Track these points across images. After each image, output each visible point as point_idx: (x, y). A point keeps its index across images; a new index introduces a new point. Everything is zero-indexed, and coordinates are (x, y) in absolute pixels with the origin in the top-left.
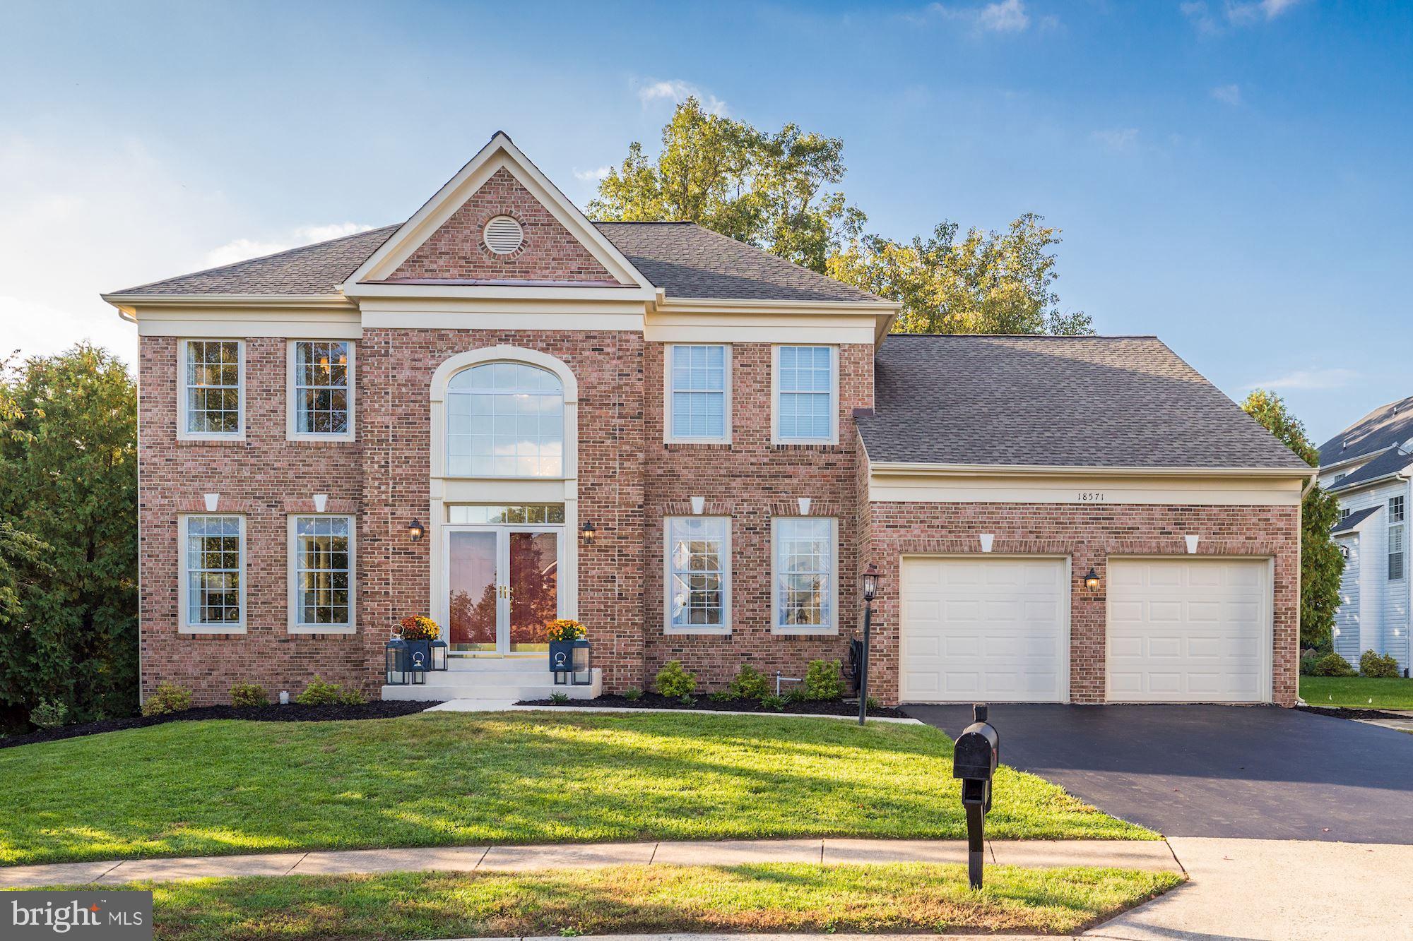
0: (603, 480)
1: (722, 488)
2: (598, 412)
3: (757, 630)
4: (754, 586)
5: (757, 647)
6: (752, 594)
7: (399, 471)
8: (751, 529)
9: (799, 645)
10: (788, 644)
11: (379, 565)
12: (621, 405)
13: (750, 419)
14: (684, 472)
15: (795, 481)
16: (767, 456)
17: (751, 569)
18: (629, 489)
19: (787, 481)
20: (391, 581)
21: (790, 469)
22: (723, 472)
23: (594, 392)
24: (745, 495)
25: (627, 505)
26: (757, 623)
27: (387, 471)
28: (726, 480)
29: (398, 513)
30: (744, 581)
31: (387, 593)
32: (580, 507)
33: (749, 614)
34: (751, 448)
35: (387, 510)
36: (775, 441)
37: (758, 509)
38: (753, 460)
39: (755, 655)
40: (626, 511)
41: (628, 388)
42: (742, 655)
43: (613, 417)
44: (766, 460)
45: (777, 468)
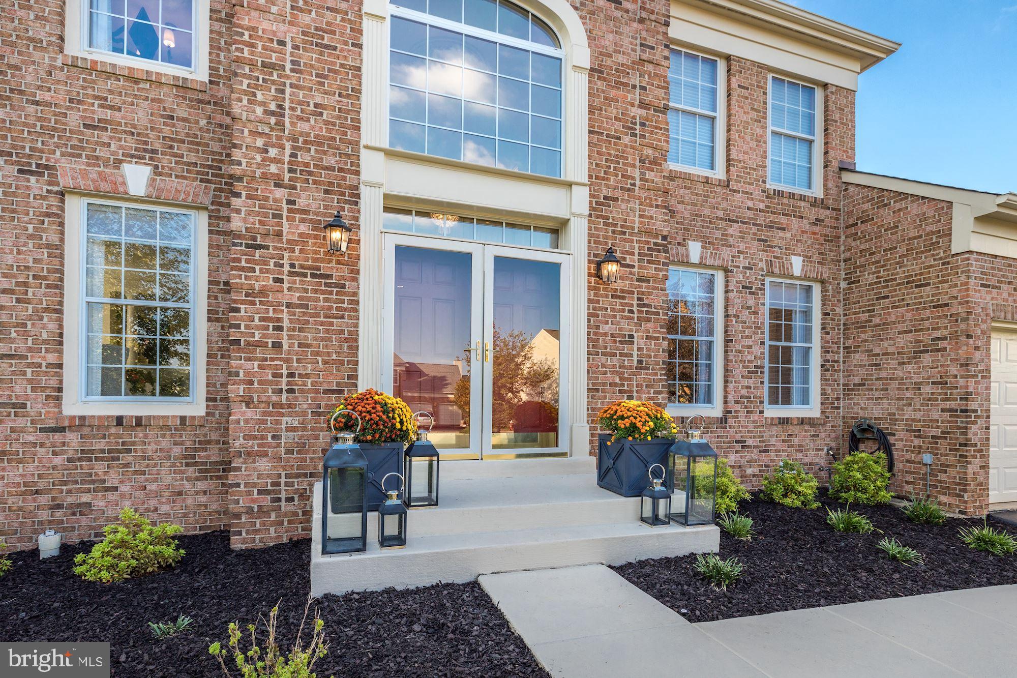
0: (618, 194)
1: (718, 234)
2: (613, 93)
3: (751, 412)
4: (749, 357)
5: (751, 432)
6: (747, 367)
7: (303, 126)
8: (747, 287)
9: (791, 429)
10: (780, 428)
11: (263, 292)
12: (643, 88)
13: (747, 153)
14: (680, 207)
15: (788, 235)
16: (763, 202)
17: (747, 337)
18: (652, 212)
19: (781, 234)
20: (286, 324)
21: (783, 219)
22: (720, 214)
23: (609, 62)
24: (742, 246)
25: (648, 233)
26: (752, 402)
27: (280, 124)
28: (722, 224)
29: (302, 203)
30: (740, 352)
31: (277, 346)
32: (590, 228)
33: (744, 392)
34: (748, 188)
35: (280, 193)
36: (771, 185)
37: (755, 265)
38: (750, 204)
39: (750, 442)
40: (648, 243)
41: (650, 67)
42: (737, 442)
43: (633, 105)
44: (762, 206)
45: (772, 217)
